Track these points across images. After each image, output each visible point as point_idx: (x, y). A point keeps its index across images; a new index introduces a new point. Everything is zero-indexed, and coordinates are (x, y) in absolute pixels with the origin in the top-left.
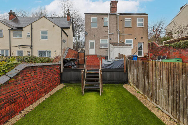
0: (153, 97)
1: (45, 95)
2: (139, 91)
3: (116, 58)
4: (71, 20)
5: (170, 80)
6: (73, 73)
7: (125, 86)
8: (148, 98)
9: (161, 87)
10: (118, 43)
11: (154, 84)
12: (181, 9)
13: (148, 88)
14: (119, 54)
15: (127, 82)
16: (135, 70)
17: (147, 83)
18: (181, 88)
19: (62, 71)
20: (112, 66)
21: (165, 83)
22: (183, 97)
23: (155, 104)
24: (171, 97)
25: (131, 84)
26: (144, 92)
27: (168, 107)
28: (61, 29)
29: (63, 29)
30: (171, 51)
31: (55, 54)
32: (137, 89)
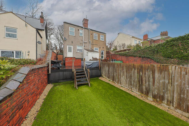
0: (119, 82)
1: (40, 96)
2: (110, 80)
3: (90, 60)
4: (44, 22)
5: (128, 72)
6: (61, 73)
7: (100, 78)
8: (116, 83)
9: (123, 75)
10: (90, 49)
11: (119, 74)
12: (118, 34)
13: (116, 77)
14: (93, 57)
15: (101, 76)
16: (107, 68)
17: (115, 74)
18: (132, 75)
19: (50, 72)
20: (92, 66)
21: (125, 73)
22: (133, 78)
23: (120, 85)
24: (128, 79)
25: (104, 77)
26: (113, 80)
27: (127, 85)
28: (36, 30)
29: (38, 30)
30: (118, 57)
31: (28, 55)
32: (108, 79)
